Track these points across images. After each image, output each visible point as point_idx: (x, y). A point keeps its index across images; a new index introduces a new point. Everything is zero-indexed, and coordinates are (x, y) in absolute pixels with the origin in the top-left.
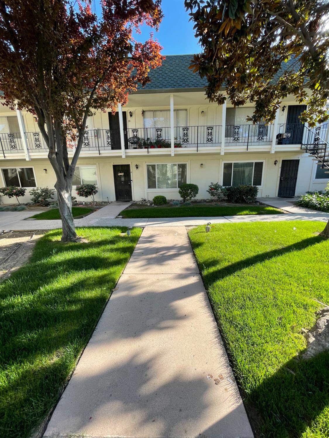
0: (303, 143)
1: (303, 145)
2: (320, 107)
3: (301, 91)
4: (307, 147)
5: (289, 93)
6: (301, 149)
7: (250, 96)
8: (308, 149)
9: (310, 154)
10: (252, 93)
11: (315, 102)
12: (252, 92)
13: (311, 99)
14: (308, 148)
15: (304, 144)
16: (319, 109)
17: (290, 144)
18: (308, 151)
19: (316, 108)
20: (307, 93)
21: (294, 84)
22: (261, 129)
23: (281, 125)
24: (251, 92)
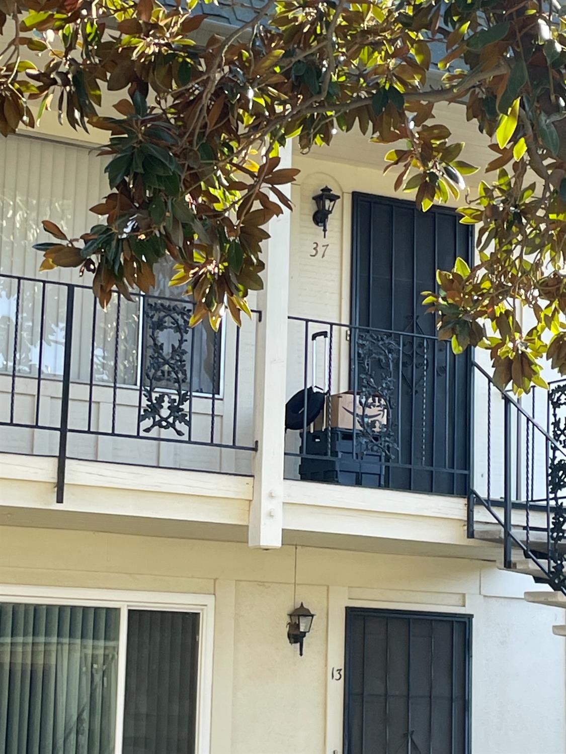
0: (479, 487)
1: (480, 502)
2: (548, 256)
3: (418, 121)
4: (507, 525)
5: (346, 122)
6: (471, 534)
7: (64, 75)
8: (517, 545)
9: (538, 580)
10: (77, 54)
11: (517, 217)
12: (79, 48)
13: (488, 192)
14: (519, 535)
15: (483, 495)
16: (548, 270)
17: (387, 486)
18: (517, 556)
19: (530, 259)
20: (458, 147)
21: (370, 66)
22: (167, 338)
23: (314, 328)
24: (69, 43)
